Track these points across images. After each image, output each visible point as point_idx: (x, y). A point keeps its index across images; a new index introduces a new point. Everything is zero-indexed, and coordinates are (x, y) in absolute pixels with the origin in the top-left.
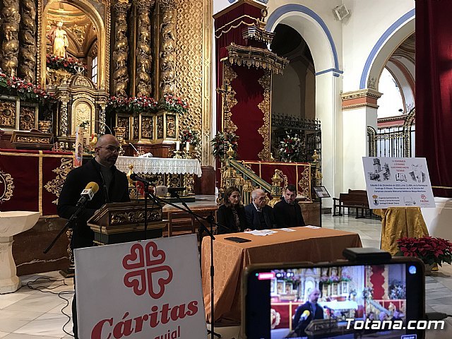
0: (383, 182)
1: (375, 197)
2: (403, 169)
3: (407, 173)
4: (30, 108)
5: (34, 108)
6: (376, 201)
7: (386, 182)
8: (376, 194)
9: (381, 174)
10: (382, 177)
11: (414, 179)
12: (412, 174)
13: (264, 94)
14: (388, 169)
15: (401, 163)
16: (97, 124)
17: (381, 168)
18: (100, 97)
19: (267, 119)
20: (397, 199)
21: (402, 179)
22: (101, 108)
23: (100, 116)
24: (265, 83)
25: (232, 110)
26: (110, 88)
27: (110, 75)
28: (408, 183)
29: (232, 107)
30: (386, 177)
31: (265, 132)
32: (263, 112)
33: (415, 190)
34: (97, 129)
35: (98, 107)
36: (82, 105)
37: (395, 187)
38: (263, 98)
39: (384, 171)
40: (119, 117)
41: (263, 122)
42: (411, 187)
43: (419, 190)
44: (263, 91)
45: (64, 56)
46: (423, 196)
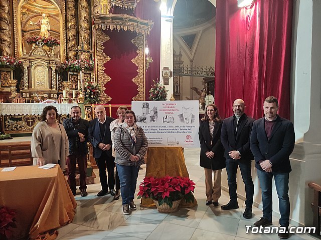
2: (172, 112)
3: (176, 115)
5: (10, 71)
7: (153, 124)
10: (148, 119)
11: (182, 120)
12: (181, 116)
13: (138, 51)
14: (156, 112)
15: (171, 106)
16: (50, 80)
17: (150, 111)
18: (51, 62)
19: (142, 71)
20: (160, 140)
21: (169, 120)
22: (52, 69)
23: (51, 75)
24: (139, 42)
25: (105, 65)
26: (67, 55)
27: (67, 46)
28: (175, 125)
29: (105, 62)
30: (153, 118)
31: (139, 80)
32: (137, 65)
33: (181, 131)
34: (50, 84)
35: (50, 69)
36: (39, 68)
37: (161, 128)
38: (137, 54)
39: (152, 114)
40: (70, 74)
41: (137, 74)
42: (177, 128)
43: (186, 131)
44: (136, 48)
45: (47, 36)
46: (188, 137)
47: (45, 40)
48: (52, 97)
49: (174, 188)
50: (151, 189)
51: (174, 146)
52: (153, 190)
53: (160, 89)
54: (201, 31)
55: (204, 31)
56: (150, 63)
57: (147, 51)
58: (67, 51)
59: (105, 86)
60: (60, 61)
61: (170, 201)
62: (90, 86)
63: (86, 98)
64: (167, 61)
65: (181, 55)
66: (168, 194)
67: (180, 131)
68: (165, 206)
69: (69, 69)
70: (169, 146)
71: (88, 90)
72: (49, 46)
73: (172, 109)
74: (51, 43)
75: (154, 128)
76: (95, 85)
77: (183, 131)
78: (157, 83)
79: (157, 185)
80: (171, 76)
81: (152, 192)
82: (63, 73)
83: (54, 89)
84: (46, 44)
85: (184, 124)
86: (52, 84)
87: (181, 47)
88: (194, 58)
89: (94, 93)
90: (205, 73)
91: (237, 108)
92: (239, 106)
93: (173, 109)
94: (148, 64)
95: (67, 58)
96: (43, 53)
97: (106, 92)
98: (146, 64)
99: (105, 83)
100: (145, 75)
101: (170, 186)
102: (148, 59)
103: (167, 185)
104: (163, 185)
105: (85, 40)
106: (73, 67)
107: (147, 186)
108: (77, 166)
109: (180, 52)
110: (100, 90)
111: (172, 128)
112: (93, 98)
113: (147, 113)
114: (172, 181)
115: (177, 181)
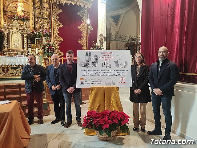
1: (82, 79)
2: (109, 59)
3: (112, 61)
6: (82, 82)
9: (90, 62)
10: (91, 65)
11: (117, 66)
12: (117, 62)
13: (82, 21)
14: (97, 59)
15: (108, 54)
16: (23, 43)
17: (91, 58)
18: (23, 30)
19: (85, 35)
20: (100, 81)
21: (107, 66)
22: (24, 35)
23: (24, 39)
24: (83, 14)
25: (59, 30)
26: (34, 26)
27: (34, 20)
28: (111, 69)
29: (59, 28)
30: (94, 64)
31: (83, 41)
32: (82, 30)
33: (117, 74)
34: (23, 45)
35: (23, 35)
36: (15, 35)
37: (100, 72)
38: (81, 23)
39: (94, 60)
40: (37, 40)
41: (82, 37)
42: (113, 72)
43: (120, 74)
44: (81, 19)
45: (22, 15)
46: (122, 79)
47: (20, 17)
48: (24, 54)
49: (113, 121)
50: (93, 121)
51: (111, 86)
52: (95, 122)
53: (98, 47)
54: (124, 13)
55: (126, 13)
56: (91, 31)
57: (88, 22)
58: (34, 24)
59: (59, 45)
60: (30, 30)
61: (109, 131)
62: (47, 44)
63: (45, 53)
64: (102, 30)
65: (110, 29)
66: (107, 126)
67: (115, 74)
68: (105, 135)
69: (36, 36)
70: (107, 86)
71: (46, 47)
72: (23, 21)
73: (109, 56)
74: (24, 19)
75: (94, 72)
76: (51, 43)
77: (118, 74)
78: (95, 43)
79: (98, 118)
80: (105, 40)
81: (94, 124)
82: (32, 38)
83: (25, 49)
84: (21, 20)
85: (119, 69)
86: (24, 46)
87: (111, 23)
88: (119, 31)
89: (51, 49)
90: (127, 39)
91: (161, 54)
92: (163, 52)
94: (89, 31)
95: (35, 29)
96: (18, 25)
97: (59, 49)
98: (88, 31)
99: (59, 42)
100: (87, 38)
101: (109, 119)
102: (89, 27)
103: (107, 118)
104: (103, 118)
105: (47, 16)
106: (38, 34)
107: (90, 119)
108: (35, 102)
109: (110, 27)
110: (55, 48)
111: (109, 72)
112: (50, 53)
113: (90, 60)
114: (111, 115)
115: (114, 114)
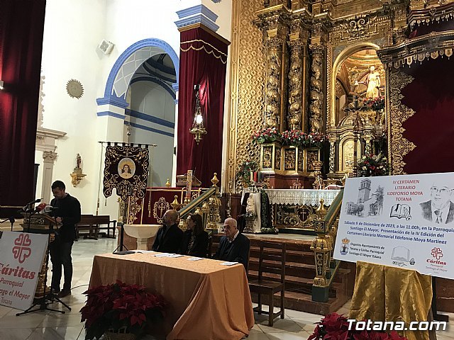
0: (366, 218)
1: (345, 241)
2: (409, 196)
4: (314, 152)
5: (317, 151)
6: (344, 248)
8: (350, 237)
9: (367, 205)
11: (428, 215)
12: (427, 205)
14: (381, 197)
15: (408, 185)
17: (370, 194)
20: (380, 250)
21: (402, 214)
28: (411, 223)
29: (404, 120)
30: (375, 210)
33: (423, 237)
35: (364, 142)
36: (349, 142)
37: (384, 228)
39: (374, 200)
42: (414, 231)
43: (432, 238)
45: (375, 97)
46: (436, 252)
51: (404, 268)
59: (405, 158)
67: (419, 237)
70: (395, 266)
71: (365, 168)
73: (410, 191)
75: (372, 227)
76: (375, 158)
77: (426, 237)
89: (373, 172)
93: (412, 191)
97: (405, 169)
99: (404, 153)
111: (405, 230)
113: (367, 199)
